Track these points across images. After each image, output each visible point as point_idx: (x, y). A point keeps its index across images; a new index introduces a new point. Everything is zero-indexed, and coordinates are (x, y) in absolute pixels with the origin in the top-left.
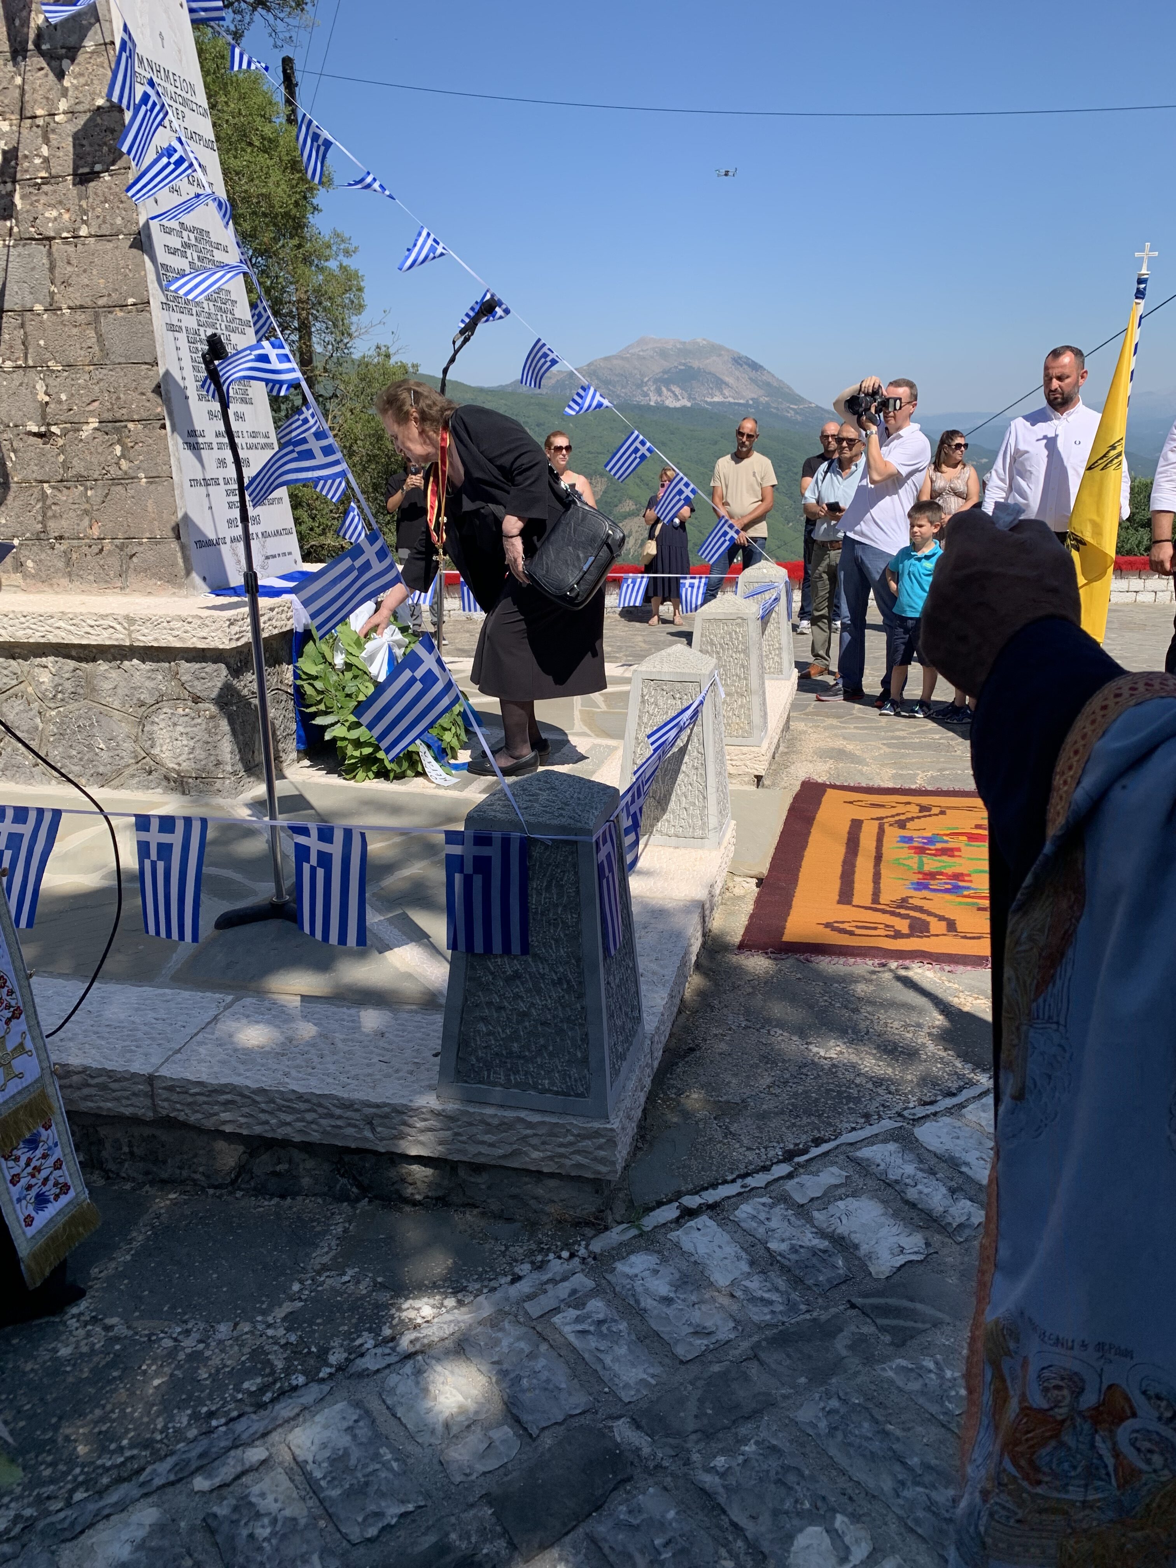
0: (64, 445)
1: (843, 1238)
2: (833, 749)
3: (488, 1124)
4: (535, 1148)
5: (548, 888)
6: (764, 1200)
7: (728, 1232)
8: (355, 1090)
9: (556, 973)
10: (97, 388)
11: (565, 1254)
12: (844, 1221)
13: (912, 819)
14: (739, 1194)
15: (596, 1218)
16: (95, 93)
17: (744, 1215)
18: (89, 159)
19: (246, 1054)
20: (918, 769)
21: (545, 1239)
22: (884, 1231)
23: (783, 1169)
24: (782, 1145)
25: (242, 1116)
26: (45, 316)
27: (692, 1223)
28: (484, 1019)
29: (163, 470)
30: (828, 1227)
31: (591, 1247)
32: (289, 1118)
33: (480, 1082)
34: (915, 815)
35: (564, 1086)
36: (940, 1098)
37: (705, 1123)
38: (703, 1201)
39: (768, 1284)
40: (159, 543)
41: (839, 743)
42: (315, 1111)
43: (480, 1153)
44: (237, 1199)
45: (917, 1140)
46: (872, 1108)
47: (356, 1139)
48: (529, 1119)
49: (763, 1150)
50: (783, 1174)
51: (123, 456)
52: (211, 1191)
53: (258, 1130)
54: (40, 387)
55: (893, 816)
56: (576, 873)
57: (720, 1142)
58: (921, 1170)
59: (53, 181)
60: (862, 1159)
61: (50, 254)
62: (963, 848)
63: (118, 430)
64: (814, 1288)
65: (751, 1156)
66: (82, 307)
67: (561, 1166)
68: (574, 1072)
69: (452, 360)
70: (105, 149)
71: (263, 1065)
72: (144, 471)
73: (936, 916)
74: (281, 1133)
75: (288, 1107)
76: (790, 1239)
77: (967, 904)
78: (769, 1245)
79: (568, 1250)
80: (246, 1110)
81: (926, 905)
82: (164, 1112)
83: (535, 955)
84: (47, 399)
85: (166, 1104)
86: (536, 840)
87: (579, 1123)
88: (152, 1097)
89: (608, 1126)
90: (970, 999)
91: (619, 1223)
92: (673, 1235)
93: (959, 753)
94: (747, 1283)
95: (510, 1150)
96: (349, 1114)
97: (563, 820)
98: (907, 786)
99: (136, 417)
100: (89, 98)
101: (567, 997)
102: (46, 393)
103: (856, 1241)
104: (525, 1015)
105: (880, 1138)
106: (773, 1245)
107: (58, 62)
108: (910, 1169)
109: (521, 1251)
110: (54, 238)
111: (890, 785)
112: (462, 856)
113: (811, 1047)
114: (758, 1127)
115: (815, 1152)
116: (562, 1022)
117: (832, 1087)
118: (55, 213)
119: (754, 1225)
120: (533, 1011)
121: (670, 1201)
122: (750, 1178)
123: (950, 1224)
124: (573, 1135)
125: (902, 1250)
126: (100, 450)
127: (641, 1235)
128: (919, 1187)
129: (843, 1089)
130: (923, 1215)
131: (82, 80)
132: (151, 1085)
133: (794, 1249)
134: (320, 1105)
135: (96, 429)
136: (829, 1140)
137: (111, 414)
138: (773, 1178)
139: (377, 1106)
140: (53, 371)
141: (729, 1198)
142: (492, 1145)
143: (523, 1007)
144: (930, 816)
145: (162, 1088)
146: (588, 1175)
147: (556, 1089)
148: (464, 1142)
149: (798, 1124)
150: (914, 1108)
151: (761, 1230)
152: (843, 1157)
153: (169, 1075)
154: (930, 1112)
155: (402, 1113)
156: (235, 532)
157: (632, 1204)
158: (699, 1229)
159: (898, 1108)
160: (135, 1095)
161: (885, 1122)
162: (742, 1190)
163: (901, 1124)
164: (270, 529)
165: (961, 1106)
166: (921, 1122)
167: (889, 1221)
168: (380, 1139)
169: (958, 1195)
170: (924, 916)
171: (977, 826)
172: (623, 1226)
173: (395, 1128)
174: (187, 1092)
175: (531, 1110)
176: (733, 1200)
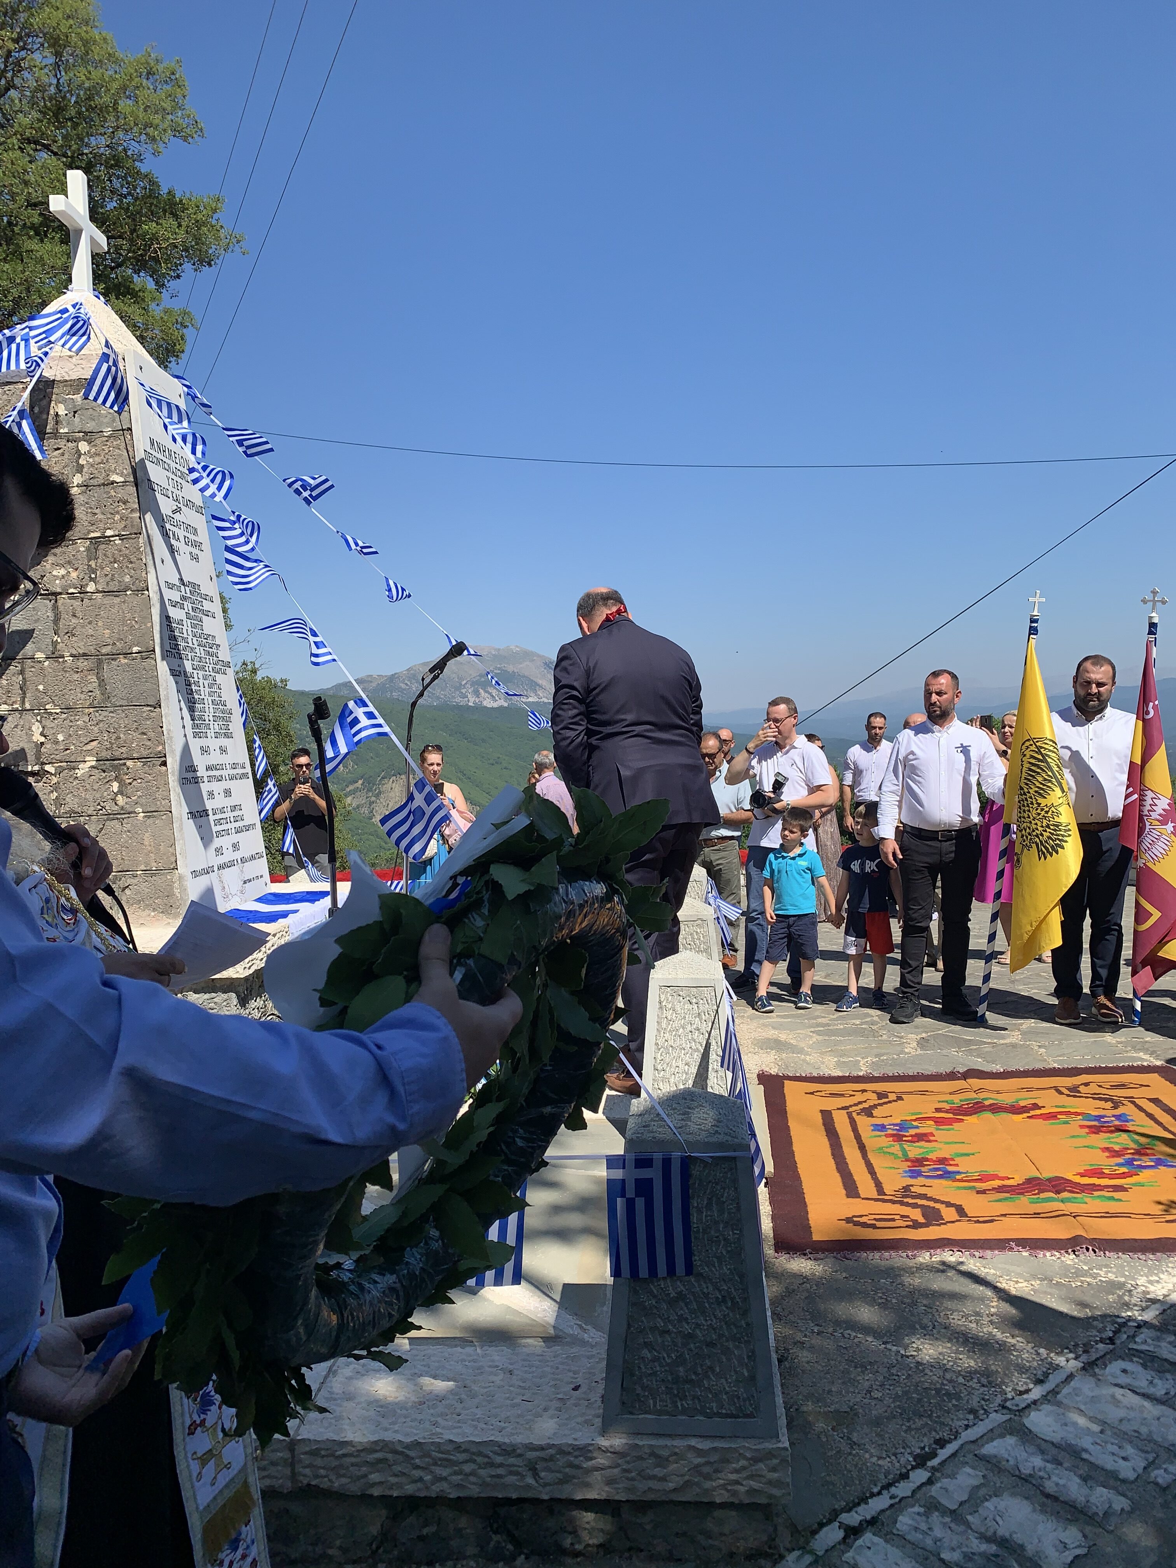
0: (58, 783)
1: (1007, 1540)
2: (769, 1039)
3: (659, 1456)
4: (707, 1477)
5: (709, 1206)
6: (917, 1509)
7: (898, 1548)
8: (513, 1434)
9: (720, 1291)
10: (96, 729)
12: (1001, 1522)
13: (875, 1106)
14: (892, 1506)
15: (770, 1548)
16: (110, 470)
17: (905, 1528)
18: (102, 525)
19: (382, 1407)
20: (856, 1055)
22: (1041, 1528)
23: (919, 1476)
24: (908, 1450)
25: (396, 1475)
26: (46, 663)
27: (859, 1542)
28: (646, 1345)
29: (161, 804)
30: (987, 1530)
32: (445, 1473)
33: (646, 1413)
34: (876, 1102)
35: (732, 1408)
36: (1031, 1386)
37: (826, 1435)
38: (861, 1518)
40: (155, 874)
41: (772, 1033)
42: (474, 1461)
43: (650, 1489)
45: (1030, 1431)
46: (974, 1403)
47: (517, 1488)
48: (699, 1446)
49: (893, 1458)
50: (924, 1480)
51: (120, 792)
53: (410, 1489)
54: (37, 728)
55: (855, 1105)
56: (736, 1189)
57: (850, 1454)
58: (1048, 1462)
60: (990, 1456)
61: (55, 607)
62: (935, 1133)
63: (116, 768)
65: (885, 1463)
66: (84, 655)
67: (734, 1493)
68: (742, 1392)
69: (421, 695)
70: (117, 517)
71: (405, 1417)
72: (142, 806)
73: (943, 1202)
74: (435, 1490)
75: (445, 1459)
76: (959, 1547)
77: (965, 1188)
78: (943, 1556)
80: (397, 1468)
81: (928, 1192)
82: (305, 1481)
83: (700, 1275)
84: (42, 739)
85: (307, 1471)
86: (696, 1158)
87: (748, 1446)
88: (292, 1465)
89: (780, 1445)
90: (1012, 1283)
91: (792, 1550)
92: (849, 1556)
93: (884, 1037)
95: (681, 1483)
96: (512, 1460)
97: (720, 1137)
98: (855, 1073)
99: (135, 755)
100: (104, 474)
101: (731, 1314)
102: (42, 734)
103: (1021, 1542)
104: (690, 1336)
105: (996, 1432)
106: (946, 1555)
107: (75, 444)
108: (1037, 1461)
110: (60, 594)
111: (839, 1073)
112: (623, 1181)
113: (889, 1346)
114: (878, 1435)
115: (944, 1454)
116: (727, 1341)
117: (926, 1385)
118: (63, 572)
119: (921, 1536)
120: (698, 1331)
121: (830, 1521)
122: (893, 1488)
123: (1097, 1513)
124: (746, 1459)
125: (1065, 1546)
126: (96, 787)
127: (816, 1561)
128: (1055, 1479)
129: (938, 1386)
130: (1068, 1508)
131: (98, 459)
132: (292, 1450)
133: (967, 1556)
134: (480, 1454)
135: (93, 767)
136: (950, 1441)
137: (109, 752)
138: (916, 1486)
139: (542, 1448)
140: (51, 714)
141: (883, 1511)
142: (662, 1479)
143: (687, 1328)
144: (890, 1102)
145: (305, 1453)
146: (763, 1500)
147: (724, 1411)
148: (633, 1479)
149: (913, 1426)
150: (1013, 1399)
151: (929, 1542)
152: (971, 1456)
153: (312, 1438)
154: (1029, 1402)
155: (569, 1453)
156: (221, 860)
157: (794, 1530)
158: (869, 1548)
159: (999, 1400)
160: (273, 1464)
161: (993, 1415)
162: (893, 1501)
163: (1008, 1417)
164: (247, 855)
165: (1054, 1392)
166: (1027, 1411)
167: (1042, 1517)
168: (545, 1485)
169: (1090, 1483)
170: (932, 1204)
171: (938, 1110)
172: (796, 1553)
173: (559, 1472)
174: (333, 1455)
175: (700, 1436)
176: (888, 1512)
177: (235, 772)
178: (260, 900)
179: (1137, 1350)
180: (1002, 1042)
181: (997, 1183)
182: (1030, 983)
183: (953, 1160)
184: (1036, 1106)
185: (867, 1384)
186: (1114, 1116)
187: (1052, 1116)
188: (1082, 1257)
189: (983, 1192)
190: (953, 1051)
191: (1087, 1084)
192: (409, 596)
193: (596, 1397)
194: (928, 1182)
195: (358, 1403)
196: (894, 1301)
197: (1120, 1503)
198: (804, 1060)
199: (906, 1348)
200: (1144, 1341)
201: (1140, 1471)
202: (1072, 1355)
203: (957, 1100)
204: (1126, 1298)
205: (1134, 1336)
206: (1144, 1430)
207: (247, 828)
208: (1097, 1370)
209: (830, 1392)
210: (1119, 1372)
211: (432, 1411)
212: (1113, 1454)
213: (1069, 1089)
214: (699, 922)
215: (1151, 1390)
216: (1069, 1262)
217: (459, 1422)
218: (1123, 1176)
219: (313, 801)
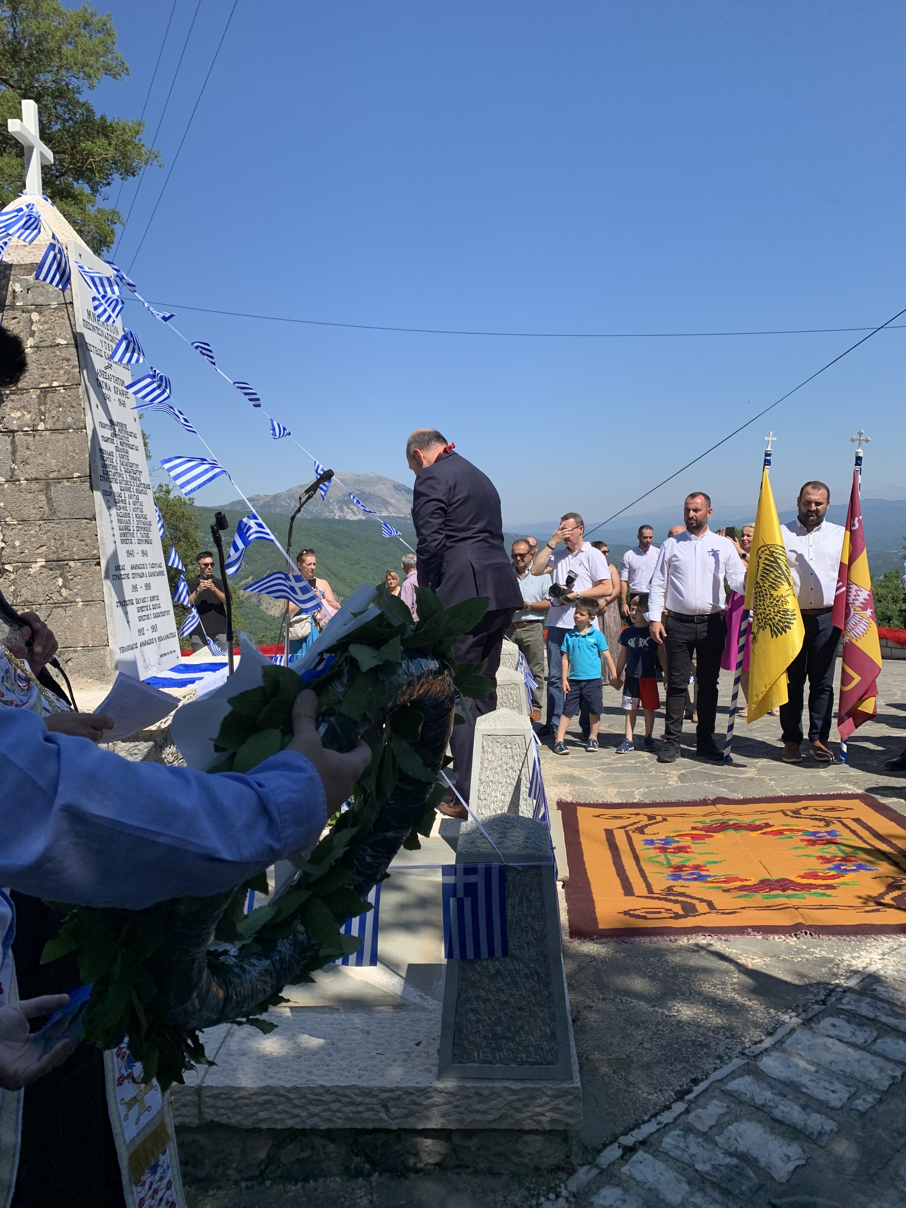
0: (16, 579)
1: (745, 1154)
2: (565, 775)
3: (481, 1095)
4: (518, 1110)
5: (520, 903)
6: (677, 1132)
7: (663, 1162)
8: (369, 1080)
9: (529, 968)
10: (45, 537)
11: (552, 1196)
12: (740, 1141)
13: (646, 826)
14: (658, 1130)
15: (566, 1163)
16: (56, 335)
17: (668, 1147)
18: (49, 378)
19: (269, 1060)
20: (632, 787)
21: (532, 1186)
22: (770, 1145)
23: (679, 1107)
24: (671, 1088)
25: (279, 1113)
26: (6, 486)
27: (634, 1158)
28: (474, 1011)
29: (96, 595)
30: (730, 1147)
31: (569, 1188)
32: (317, 1110)
33: (472, 1062)
34: (647, 823)
35: (538, 1057)
36: (763, 1037)
37: (608, 1077)
38: (634, 1140)
39: (708, 1198)
40: (91, 650)
41: (567, 771)
42: (340, 1101)
43: (475, 1120)
44: (267, 1188)
45: (763, 1072)
46: (721, 1049)
47: (374, 1120)
48: (513, 1087)
49: (659, 1093)
50: (682, 1110)
51: (64, 586)
52: (244, 1184)
53: (290, 1123)
55: (631, 825)
56: (541, 890)
57: (627, 1091)
58: (775, 1094)
59: (19, 392)
60: (732, 1091)
61: (13, 442)
62: (691, 846)
63: (61, 567)
64: (742, 1197)
65: (654, 1097)
66: (36, 479)
67: (540, 1122)
68: (545, 1045)
69: (299, 510)
70: (62, 372)
71: (287, 1067)
72: (81, 597)
73: (697, 899)
74: (309, 1124)
75: (317, 1100)
76: (709, 1160)
77: (714, 888)
78: (696, 1167)
79: (553, 1192)
80: (280, 1107)
81: (687, 891)
82: (209, 1118)
83: (514, 956)
84: (3, 545)
85: (211, 1111)
86: (511, 867)
87: (549, 1086)
88: (199, 1106)
89: (574, 1085)
90: (749, 960)
91: (582, 1165)
92: (625, 1169)
93: (653, 773)
94: (692, 1199)
95: (498, 1115)
96: (368, 1100)
97: (529, 850)
98: (631, 801)
99: (76, 557)
100: (51, 338)
101: (537, 986)
102: (3, 541)
103: (755, 1156)
104: (506, 1003)
105: (737, 1073)
106: (699, 1167)
107: (28, 314)
108: (768, 1094)
109: (517, 1199)
110: (17, 431)
111: (619, 801)
112: (455, 885)
113: (656, 1009)
114: (648, 1076)
115: (698, 1089)
116: (534, 1006)
117: (685, 1038)
118: (19, 414)
119: (679, 1153)
120: (512, 1000)
121: (611, 1143)
122: (660, 1116)
123: (812, 1133)
124: (548, 1096)
125: (788, 1158)
126: (45, 582)
127: (601, 1173)
128: (781, 1107)
129: (693, 1038)
130: (790, 1129)
131: (46, 326)
132: (199, 1095)
133: (715, 1168)
134: (344, 1095)
135: (42, 566)
136: (702, 1080)
137: (56, 555)
138: (675, 1115)
139: (392, 1090)
140: (10, 525)
141: (652, 1134)
142: (484, 1112)
143: (503, 997)
144: (657, 823)
145: (210, 1097)
146: (560, 1127)
147: (531, 1060)
148: (461, 1113)
149: (675, 1069)
150: (750, 1047)
151: (686, 1156)
152: (717, 1092)
153: (214, 1085)
154: (762, 1049)
155: (412, 1094)
156: (143, 638)
157: (585, 1148)
158: (641, 1162)
159: (739, 1048)
160: (184, 1105)
161: (735, 1060)
162: (659, 1127)
163: (747, 1061)
164: (163, 635)
165: (781, 1042)
166: (760, 1057)
167: (771, 1137)
168: (393, 1119)
169: (808, 1110)
170: (689, 900)
171: (694, 828)
172: (586, 1168)
173: (406, 1108)
174: (230, 1098)
175: (514, 1079)
176: (656, 1135)
177: (153, 570)
178: (173, 670)
179: (843, 1010)
180: (742, 776)
181: (738, 884)
182: (763, 731)
183: (705, 866)
184: (767, 825)
185: (640, 1038)
186: (826, 832)
187: (780, 833)
188: (802, 939)
189: (728, 891)
190: (705, 784)
191: (806, 808)
192: (289, 434)
193: (433, 1051)
194: (686, 883)
195: (250, 1058)
196: (660, 974)
197: (830, 1125)
198: (592, 791)
199: (669, 1010)
200: (848, 1003)
201: (845, 1101)
202: (794, 1014)
203: (708, 820)
204: (835, 970)
205: (841, 999)
206: (848, 1070)
207: (163, 614)
208: (813, 1025)
209: (611, 1044)
210: (829, 1027)
211: (307, 1063)
212: (825, 1088)
213: (793, 812)
214: (513, 686)
215: (853, 1040)
216: (792, 943)
217: (328, 1071)
218: (833, 877)
219: (214, 593)
